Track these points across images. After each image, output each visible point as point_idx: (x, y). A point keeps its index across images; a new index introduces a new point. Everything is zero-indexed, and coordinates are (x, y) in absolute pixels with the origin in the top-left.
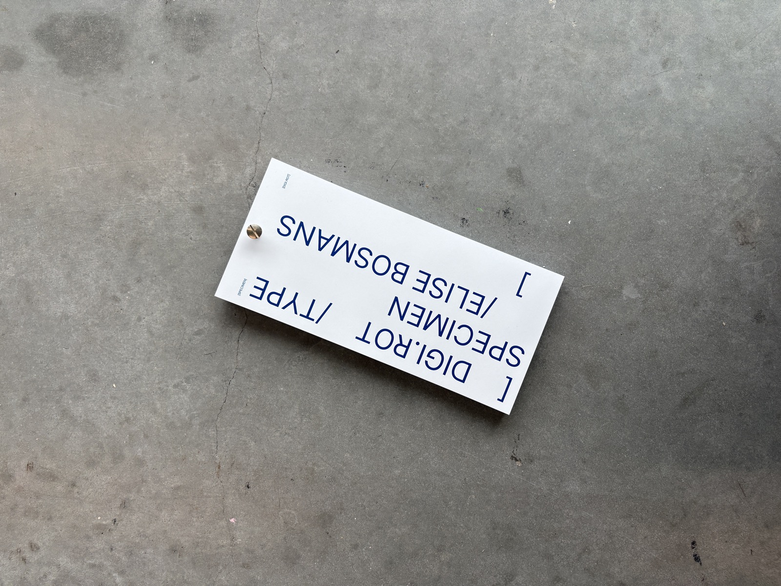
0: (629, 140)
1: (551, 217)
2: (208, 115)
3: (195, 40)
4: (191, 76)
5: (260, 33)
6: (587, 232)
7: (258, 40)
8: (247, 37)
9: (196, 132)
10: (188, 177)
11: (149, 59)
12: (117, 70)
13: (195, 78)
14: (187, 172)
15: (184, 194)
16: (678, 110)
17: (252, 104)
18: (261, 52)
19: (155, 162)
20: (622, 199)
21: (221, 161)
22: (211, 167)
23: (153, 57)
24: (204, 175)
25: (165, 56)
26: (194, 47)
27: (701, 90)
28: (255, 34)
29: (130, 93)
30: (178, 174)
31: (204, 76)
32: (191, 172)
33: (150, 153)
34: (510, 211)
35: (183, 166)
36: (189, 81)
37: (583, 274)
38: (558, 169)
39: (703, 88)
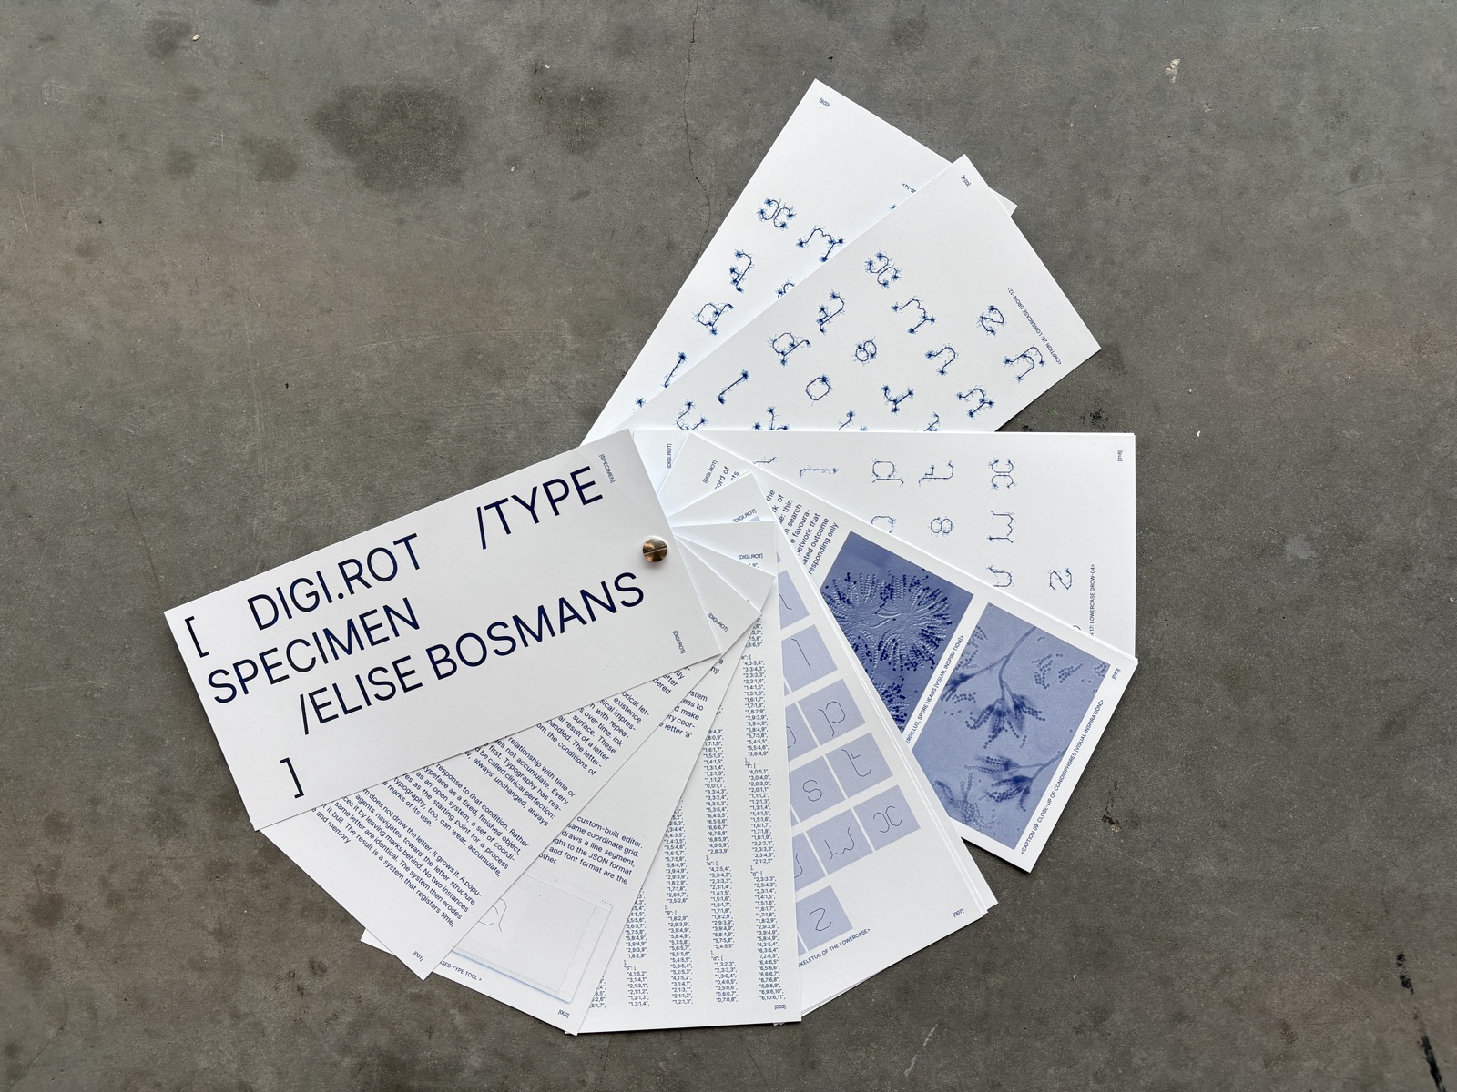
0: (1297, 298)
1: (1168, 426)
2: (604, 257)
3: (582, 132)
4: (576, 190)
5: (689, 121)
6: (1228, 450)
7: (686, 131)
8: (668, 127)
9: (584, 284)
10: (572, 358)
11: (507, 164)
12: (454, 182)
13: (582, 194)
14: (570, 351)
15: (567, 387)
16: (1377, 249)
17: (677, 238)
18: (690, 153)
19: (517, 334)
20: (1284, 396)
21: (626, 334)
22: (610, 342)
23: (513, 161)
24: (599, 356)
25: (532, 158)
26: (580, 144)
27: (1413, 218)
28: (681, 123)
29: (476, 219)
30: (555, 355)
31: (596, 192)
32: (577, 351)
33: (509, 319)
34: (1101, 414)
35: (564, 340)
36: (574, 199)
37: (1220, 519)
38: (1179, 347)
39: (1417, 214)
